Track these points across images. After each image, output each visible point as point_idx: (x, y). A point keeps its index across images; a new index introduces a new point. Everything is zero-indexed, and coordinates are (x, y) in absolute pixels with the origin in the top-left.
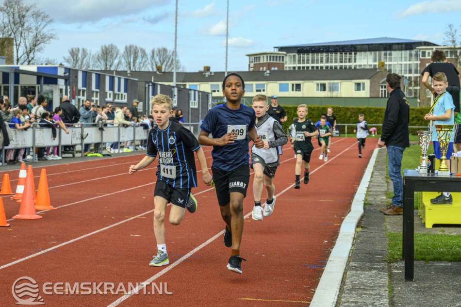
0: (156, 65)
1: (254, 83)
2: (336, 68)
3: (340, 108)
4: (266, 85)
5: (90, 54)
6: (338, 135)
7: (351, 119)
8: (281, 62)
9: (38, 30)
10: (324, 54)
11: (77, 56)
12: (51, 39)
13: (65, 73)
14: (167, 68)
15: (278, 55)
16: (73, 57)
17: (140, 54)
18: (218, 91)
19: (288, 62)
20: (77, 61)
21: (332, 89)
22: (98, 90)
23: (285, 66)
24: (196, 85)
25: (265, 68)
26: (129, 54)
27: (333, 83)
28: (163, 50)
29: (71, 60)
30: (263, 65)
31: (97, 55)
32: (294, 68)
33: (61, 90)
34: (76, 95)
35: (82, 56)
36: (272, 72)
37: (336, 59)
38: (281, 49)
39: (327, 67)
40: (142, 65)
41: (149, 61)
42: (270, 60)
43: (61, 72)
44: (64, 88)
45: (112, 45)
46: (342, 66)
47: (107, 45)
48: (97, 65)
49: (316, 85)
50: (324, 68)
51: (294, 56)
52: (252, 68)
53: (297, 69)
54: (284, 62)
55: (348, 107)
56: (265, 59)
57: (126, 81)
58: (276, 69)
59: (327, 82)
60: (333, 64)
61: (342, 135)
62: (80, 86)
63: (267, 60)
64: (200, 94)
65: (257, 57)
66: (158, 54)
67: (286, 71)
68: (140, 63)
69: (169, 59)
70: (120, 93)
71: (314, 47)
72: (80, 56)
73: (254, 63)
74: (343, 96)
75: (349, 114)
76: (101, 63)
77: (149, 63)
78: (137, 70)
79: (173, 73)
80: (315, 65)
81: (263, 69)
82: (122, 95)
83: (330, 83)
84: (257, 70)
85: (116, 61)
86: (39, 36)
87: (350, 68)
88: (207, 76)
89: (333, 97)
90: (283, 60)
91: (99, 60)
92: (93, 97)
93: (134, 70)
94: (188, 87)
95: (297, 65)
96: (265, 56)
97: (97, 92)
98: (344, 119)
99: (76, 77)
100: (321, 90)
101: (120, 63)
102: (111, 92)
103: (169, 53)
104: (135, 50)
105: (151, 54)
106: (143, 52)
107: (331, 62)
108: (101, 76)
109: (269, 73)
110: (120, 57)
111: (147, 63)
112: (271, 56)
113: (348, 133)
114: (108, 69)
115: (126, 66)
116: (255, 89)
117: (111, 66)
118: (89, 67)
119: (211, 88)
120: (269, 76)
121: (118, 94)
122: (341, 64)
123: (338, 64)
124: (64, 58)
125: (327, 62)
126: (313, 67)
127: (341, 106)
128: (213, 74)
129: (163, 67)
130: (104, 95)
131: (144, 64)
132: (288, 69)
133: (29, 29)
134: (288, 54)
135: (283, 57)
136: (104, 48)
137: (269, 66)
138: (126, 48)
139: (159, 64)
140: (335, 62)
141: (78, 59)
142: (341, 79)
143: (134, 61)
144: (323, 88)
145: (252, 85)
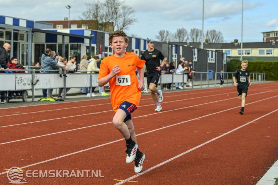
1: (265, 49)
5: (171, 34)
9: (126, 17)
11: (163, 35)
12: (134, 22)
13: (91, 35)
14: (216, 41)
16: (161, 36)
17: (199, 34)
18: (243, 54)
20: (163, 38)
24: (229, 51)
26: (193, 34)
28: (213, 31)
31: (175, 34)
34: (102, 51)
36: (276, 42)
40: (201, 40)
42: (276, 36)
45: (183, 29)
47: (180, 29)
62: (107, 44)
64: (217, 53)
66: (211, 34)
68: (200, 38)
72: (165, 35)
76: (177, 39)
85: (186, 38)
86: (126, 20)
88: (236, 45)
91: (176, 37)
99: (103, 38)
101: (188, 38)
103: (217, 33)
104: (197, 31)
105: (206, 33)
110: (188, 35)
112: (277, 33)
116: (266, 53)
117: (183, 40)
119: (238, 52)
120: (274, 45)
124: (156, 36)
128: (239, 44)
136: (179, 30)
137: (275, 39)
138: (192, 30)
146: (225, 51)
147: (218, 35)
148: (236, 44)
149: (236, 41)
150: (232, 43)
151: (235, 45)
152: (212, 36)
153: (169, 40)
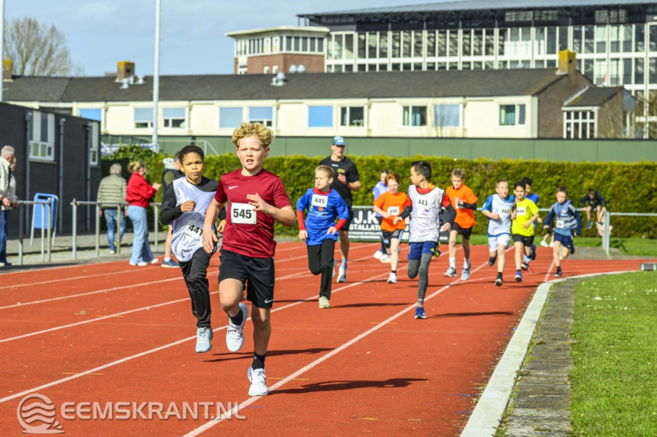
1: (245, 105)
2: (454, 68)
4: (274, 109)
8: (316, 52)
10: (425, 34)
15: (309, 36)
18: (154, 124)
19: (334, 53)
23: (327, 62)
25: (275, 68)
30: (270, 59)
32: (349, 67)
37: (454, 46)
38: (316, 19)
39: (431, 67)
42: (289, 48)
49: (401, 109)
50: (424, 68)
51: (349, 37)
52: (242, 67)
53: (355, 69)
54: (325, 52)
56: (276, 44)
58: (301, 69)
59: (429, 103)
63: (281, 49)
65: (255, 38)
67: (329, 74)
73: (248, 55)
81: (271, 68)
83: (436, 106)
84: (255, 71)
87: (489, 68)
90: (321, 49)
95: (355, 61)
96: (276, 37)
112: (292, 36)
122: (466, 59)
123: (460, 59)
126: (396, 66)
134: (334, 33)
135: (321, 40)
140: (451, 52)
142: (465, 96)
144: (421, 115)
145: (240, 109)
146: (82, 110)
148: (126, 82)
149: (129, 69)
150: (110, 79)
152: (23, 47)
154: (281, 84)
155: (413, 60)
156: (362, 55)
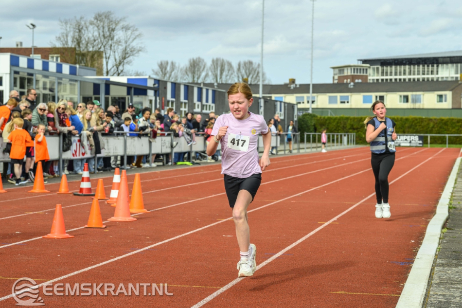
0: (243, 78)
1: (339, 95)
2: (418, 80)
3: (423, 119)
4: (350, 97)
5: (179, 67)
6: (421, 145)
7: (434, 129)
8: (365, 74)
9: (128, 44)
10: (407, 67)
11: (166, 69)
12: (140, 52)
13: (154, 84)
14: (253, 81)
15: (362, 68)
16: (162, 71)
17: (226, 67)
18: (303, 103)
19: (372, 74)
20: (165, 74)
21: (415, 101)
22: (186, 101)
23: (369, 78)
24: (282, 98)
25: (349, 80)
26: (216, 67)
27: (416, 95)
28: (248, 63)
29: (159, 73)
30: (347, 77)
31: (185, 69)
32: (378, 80)
33: (151, 101)
34: (165, 106)
35: (170, 68)
36: (355, 84)
37: (419, 71)
38: (365, 61)
39: (410, 80)
40: (228, 77)
41: (235, 74)
42: (354, 72)
43: (150, 83)
44: (153, 99)
45: (199, 58)
46: (424, 78)
47: (195, 59)
48: (185, 78)
49: (398, 97)
50: (407, 80)
51: (378, 69)
52: (336, 80)
53: (380, 81)
54: (368, 74)
55: (431, 117)
56: (349, 71)
57: (214, 92)
58: (360, 81)
59: (409, 94)
60: (416, 77)
61: (425, 145)
62: (169, 97)
63: (351, 72)
64: (286, 105)
65: (341, 69)
66: (244, 67)
67: (370, 83)
68: (227, 76)
69: (255, 72)
70: (208, 104)
71: (397, 60)
72: (168, 69)
73: (338, 75)
74: (426, 107)
75: (431, 125)
76: (188, 75)
77: (235, 76)
78: (224, 82)
79: (259, 85)
80: (398, 77)
81: (347, 81)
82: (210, 106)
83: (412, 95)
84: (341, 82)
85: (203, 74)
86: (128, 49)
87: (432, 80)
88: (292, 88)
89: (416, 109)
90: (366, 73)
91: (186, 73)
92: (182, 107)
93: (221, 82)
94: (273, 98)
95: (380, 77)
96: (349, 68)
97: (185, 103)
98: (427, 129)
99: (165, 88)
100: (404, 102)
101: (207, 75)
102: (199, 103)
103: (255, 66)
104: (222, 63)
105: (237, 66)
106: (230, 64)
107: (414, 74)
108: (189, 87)
109: (354, 86)
110: (207, 70)
111: (233, 76)
112: (355, 68)
113: (431, 143)
114: (196, 82)
115: (213, 79)
116: (339, 101)
117: (198, 78)
118: (177, 80)
119: (297, 100)
120: (352, 88)
121: (206, 105)
122: (423, 76)
123: (421, 77)
124: (153, 71)
125: (410, 74)
126: (396, 79)
127: (424, 117)
128: (298, 86)
129: (249, 79)
130: (192, 106)
131: (230, 77)
132: (371, 81)
133: (119, 42)
134: (372, 67)
135: (366, 70)
136: (192, 61)
137: (353, 78)
138: (213, 61)
139: (245, 77)
140: (418, 74)
141: (166, 71)
142: (423, 91)
143: (221, 74)
144: (406, 99)
145: (336, 97)
146: (276, 97)
147: (257, 69)
148: (292, 86)
149: (293, 81)
150: (286, 85)
151: (290, 87)
152: (247, 71)
153: (176, 77)
154: (352, 87)
155: (402, 77)
156: (383, 75)
